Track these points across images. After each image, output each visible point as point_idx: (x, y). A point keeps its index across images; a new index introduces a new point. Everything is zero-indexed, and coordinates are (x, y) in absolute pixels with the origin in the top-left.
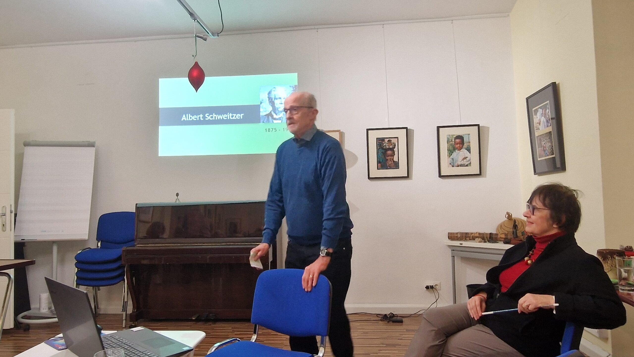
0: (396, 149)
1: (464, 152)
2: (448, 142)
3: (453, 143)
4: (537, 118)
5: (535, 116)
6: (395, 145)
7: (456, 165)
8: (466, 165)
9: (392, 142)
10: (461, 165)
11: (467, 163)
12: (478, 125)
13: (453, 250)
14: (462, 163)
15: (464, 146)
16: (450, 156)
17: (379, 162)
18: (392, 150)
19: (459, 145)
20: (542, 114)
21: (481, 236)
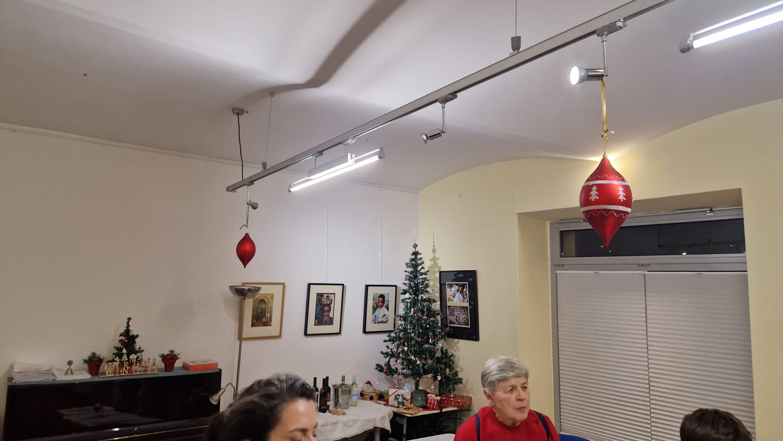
0: (332, 305)
1: (383, 310)
2: (373, 299)
3: (377, 301)
6: (332, 301)
7: (377, 322)
8: (384, 322)
9: (330, 298)
10: (382, 322)
11: (385, 320)
12: (396, 286)
14: (382, 320)
15: (385, 304)
16: (373, 314)
17: (316, 318)
18: (329, 305)
19: (381, 303)
20: (457, 290)
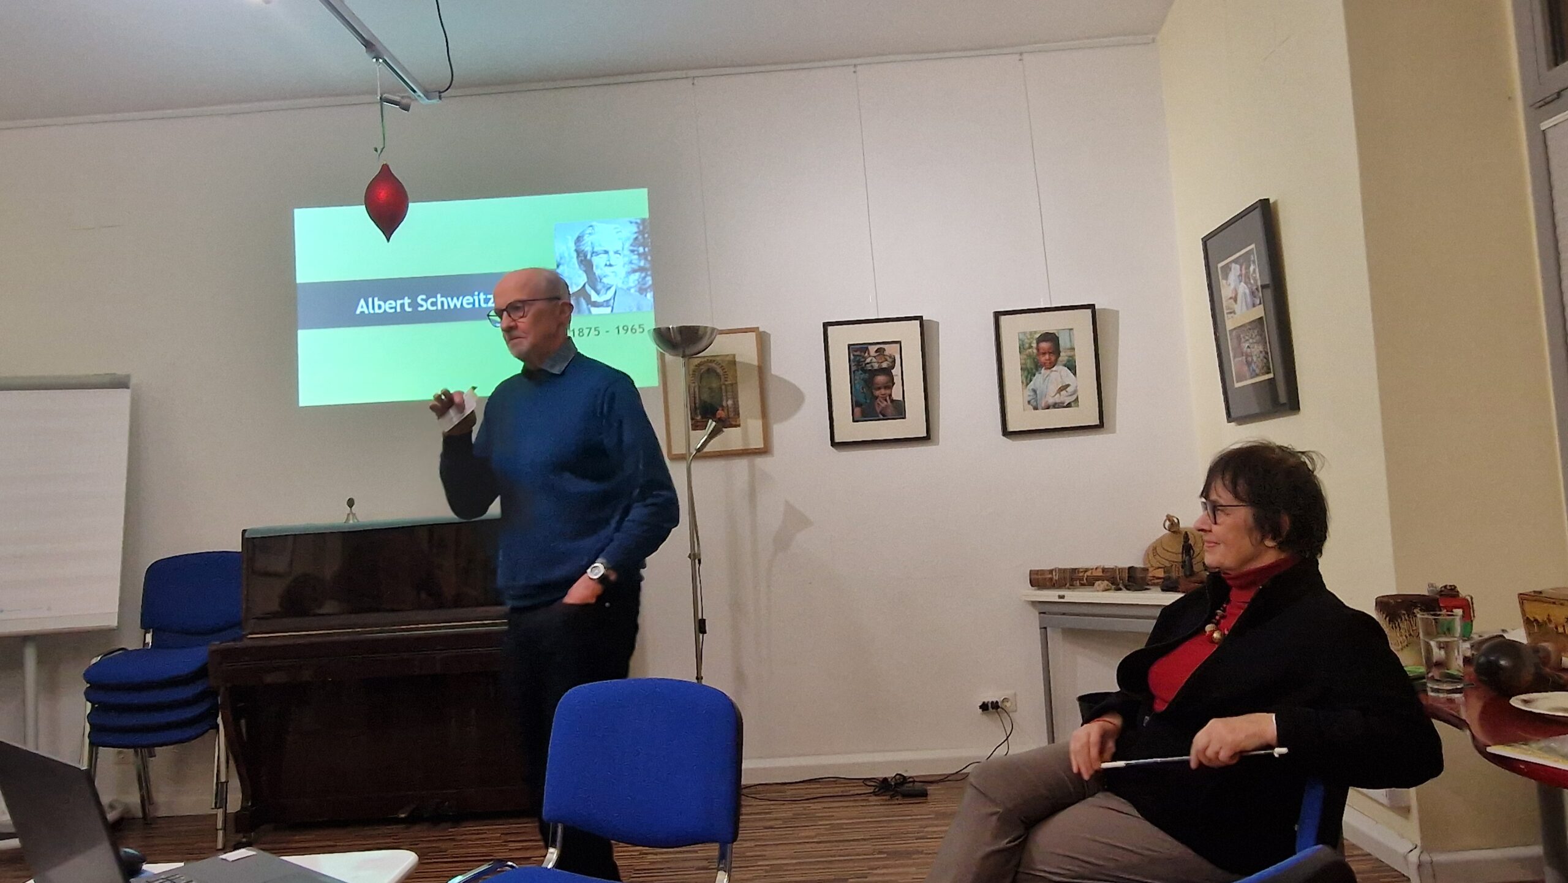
0: (896, 371)
1: (1060, 373)
2: (1022, 349)
3: (1035, 351)
4: (1229, 285)
5: (1224, 282)
6: (894, 361)
7: (1043, 405)
8: (1065, 405)
9: (886, 353)
10: (1055, 406)
11: (1068, 401)
12: (1091, 307)
13: (1044, 613)
14: (1057, 399)
15: (1060, 358)
16: (1027, 384)
17: (856, 404)
18: (888, 372)
19: (1047, 357)
20: (1239, 276)
21: (1108, 574)
